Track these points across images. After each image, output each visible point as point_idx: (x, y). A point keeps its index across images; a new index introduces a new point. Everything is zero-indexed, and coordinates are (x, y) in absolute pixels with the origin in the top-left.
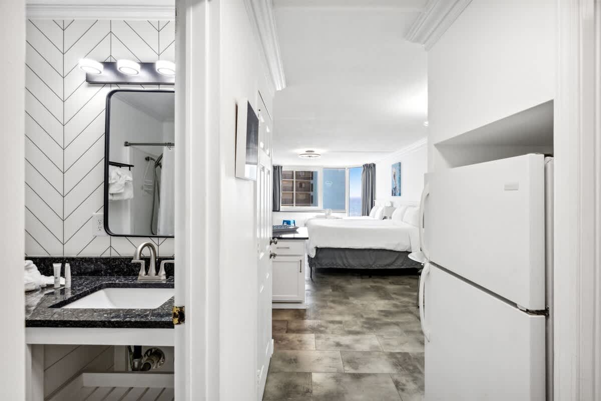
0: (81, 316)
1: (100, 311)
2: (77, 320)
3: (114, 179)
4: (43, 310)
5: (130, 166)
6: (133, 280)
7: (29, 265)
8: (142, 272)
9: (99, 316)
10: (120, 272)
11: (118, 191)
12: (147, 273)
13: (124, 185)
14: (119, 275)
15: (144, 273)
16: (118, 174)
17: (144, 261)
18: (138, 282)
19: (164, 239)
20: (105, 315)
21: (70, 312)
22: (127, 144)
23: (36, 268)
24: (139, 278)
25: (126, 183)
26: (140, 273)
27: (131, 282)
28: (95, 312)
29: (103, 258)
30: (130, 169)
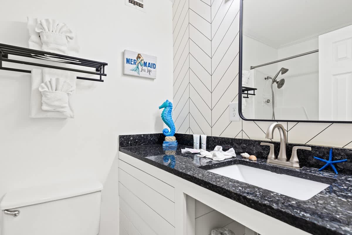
0: (219, 181)
1: (235, 182)
2: (214, 184)
4: (194, 168)
6: (263, 162)
8: (272, 155)
9: (233, 186)
12: (276, 157)
15: (273, 156)
17: (273, 145)
18: (267, 164)
19: (296, 123)
20: (239, 188)
21: (210, 176)
22: (252, 68)
24: (268, 161)
26: (269, 156)
27: (260, 163)
28: (230, 181)
29: (236, 139)
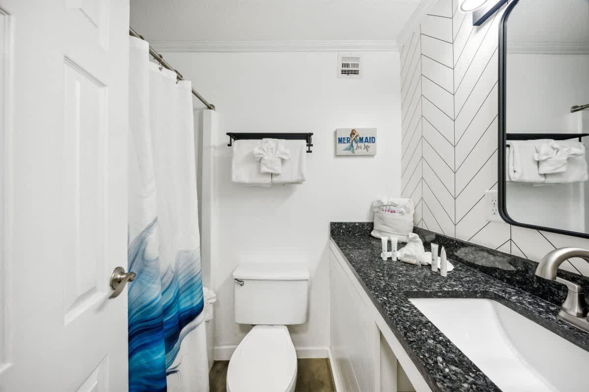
0: (412, 331)
3: (547, 154)
5: (579, 136)
6: (548, 312)
7: (415, 238)
8: (572, 306)
9: (430, 350)
10: (525, 283)
11: (555, 170)
13: (566, 162)
14: (523, 289)
15: (576, 310)
16: (553, 148)
17: (577, 286)
21: (409, 314)
22: (575, 109)
23: (422, 243)
24: (562, 314)
25: (568, 159)
26: (566, 305)
27: (540, 312)
28: (434, 338)
30: (580, 141)
